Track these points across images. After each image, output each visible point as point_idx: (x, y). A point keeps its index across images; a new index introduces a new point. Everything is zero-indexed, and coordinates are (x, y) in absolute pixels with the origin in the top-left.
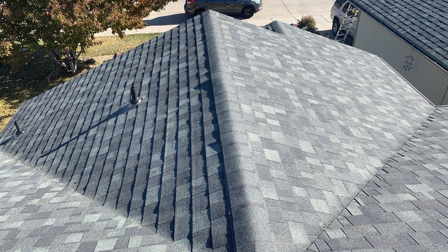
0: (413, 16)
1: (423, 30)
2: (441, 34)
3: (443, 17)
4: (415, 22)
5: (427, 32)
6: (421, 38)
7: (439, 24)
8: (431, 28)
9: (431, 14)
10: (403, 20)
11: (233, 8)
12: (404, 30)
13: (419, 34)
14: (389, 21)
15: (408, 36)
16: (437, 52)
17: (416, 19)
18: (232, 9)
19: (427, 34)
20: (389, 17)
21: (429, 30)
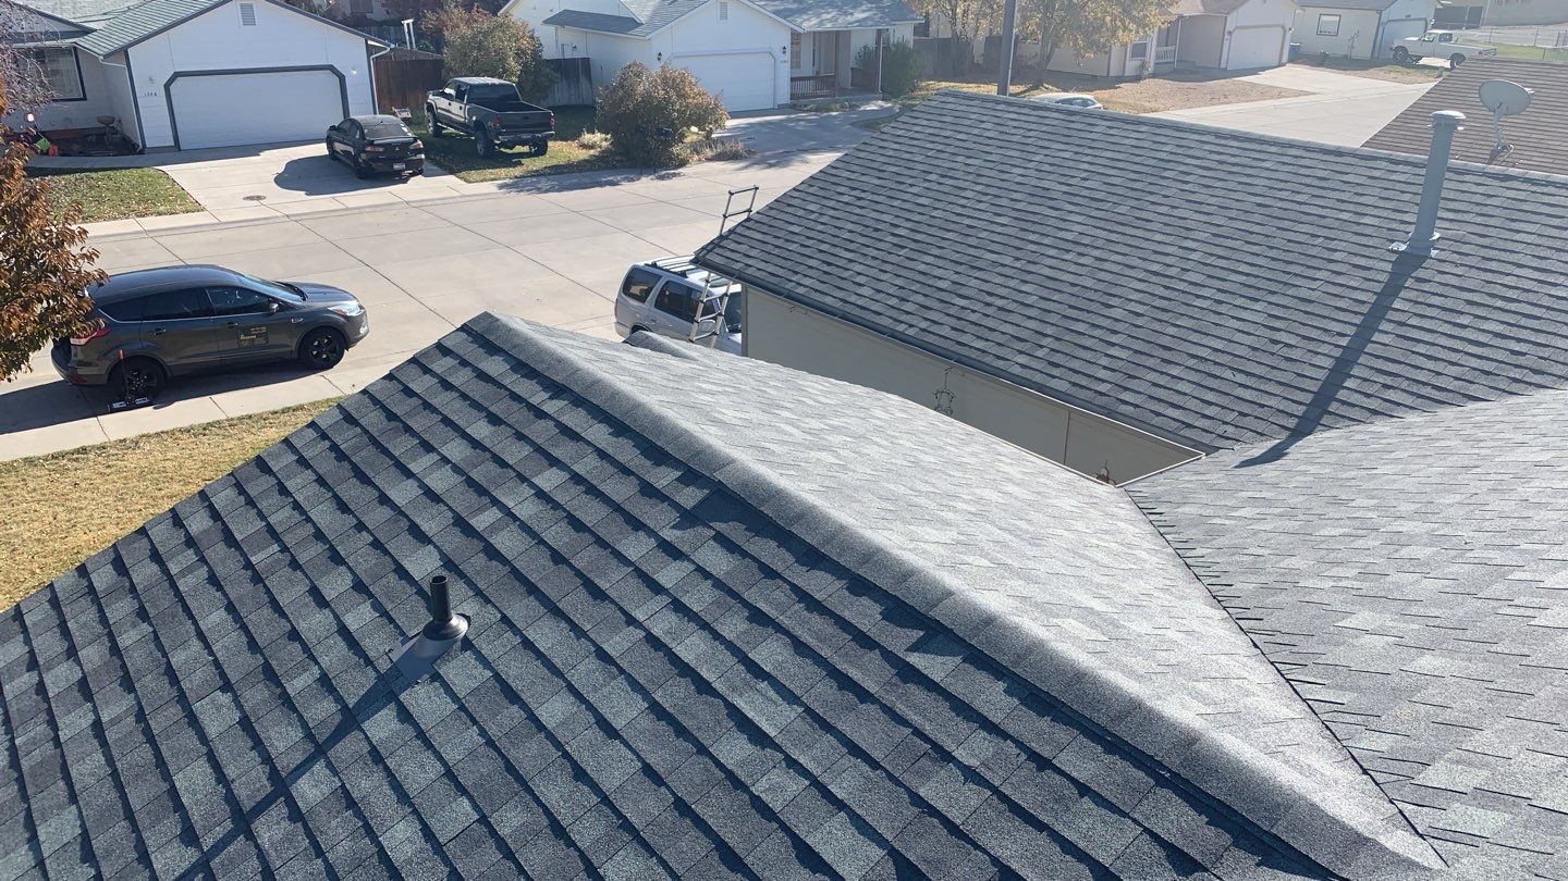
0: (913, 288)
1: (959, 319)
2: (1006, 322)
3: (987, 282)
4: (928, 303)
5: (972, 323)
6: (964, 339)
7: (989, 299)
8: (974, 311)
9: (955, 278)
10: (893, 302)
11: (266, 339)
12: (911, 326)
13: (953, 329)
14: (858, 309)
15: (930, 339)
16: (1022, 366)
17: (925, 295)
18: (262, 347)
19: (976, 328)
20: (853, 299)
21: (973, 317)
